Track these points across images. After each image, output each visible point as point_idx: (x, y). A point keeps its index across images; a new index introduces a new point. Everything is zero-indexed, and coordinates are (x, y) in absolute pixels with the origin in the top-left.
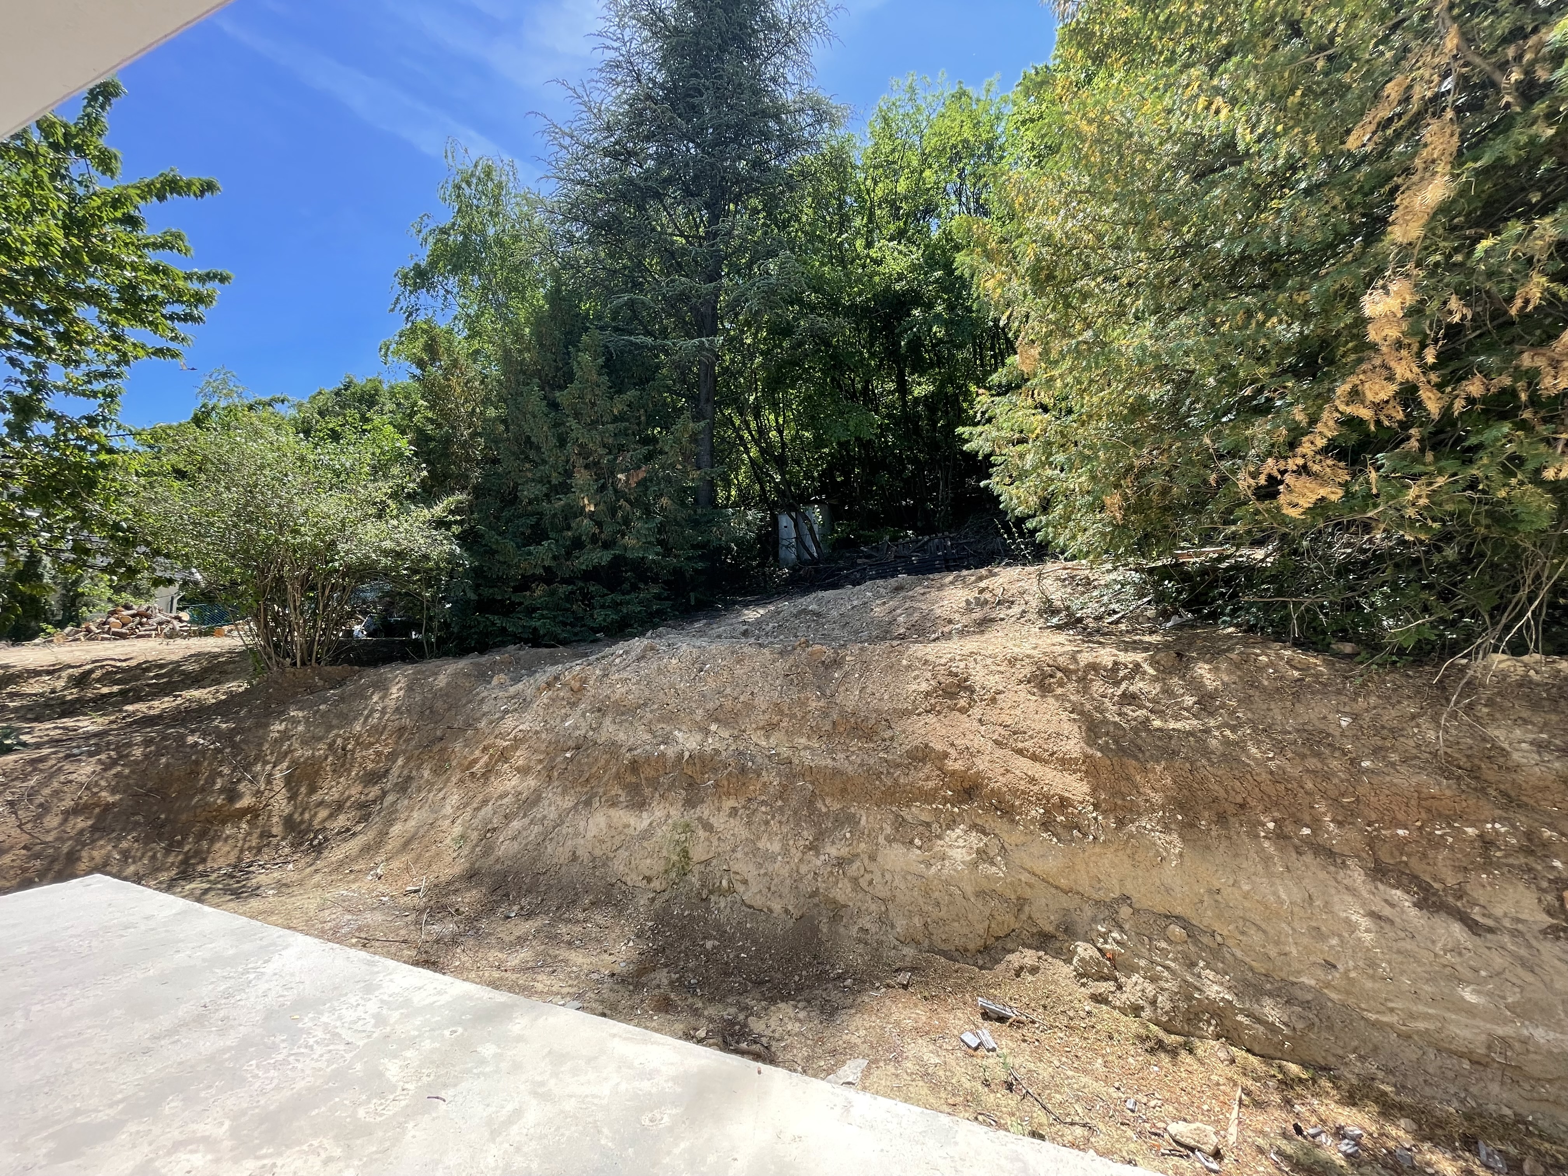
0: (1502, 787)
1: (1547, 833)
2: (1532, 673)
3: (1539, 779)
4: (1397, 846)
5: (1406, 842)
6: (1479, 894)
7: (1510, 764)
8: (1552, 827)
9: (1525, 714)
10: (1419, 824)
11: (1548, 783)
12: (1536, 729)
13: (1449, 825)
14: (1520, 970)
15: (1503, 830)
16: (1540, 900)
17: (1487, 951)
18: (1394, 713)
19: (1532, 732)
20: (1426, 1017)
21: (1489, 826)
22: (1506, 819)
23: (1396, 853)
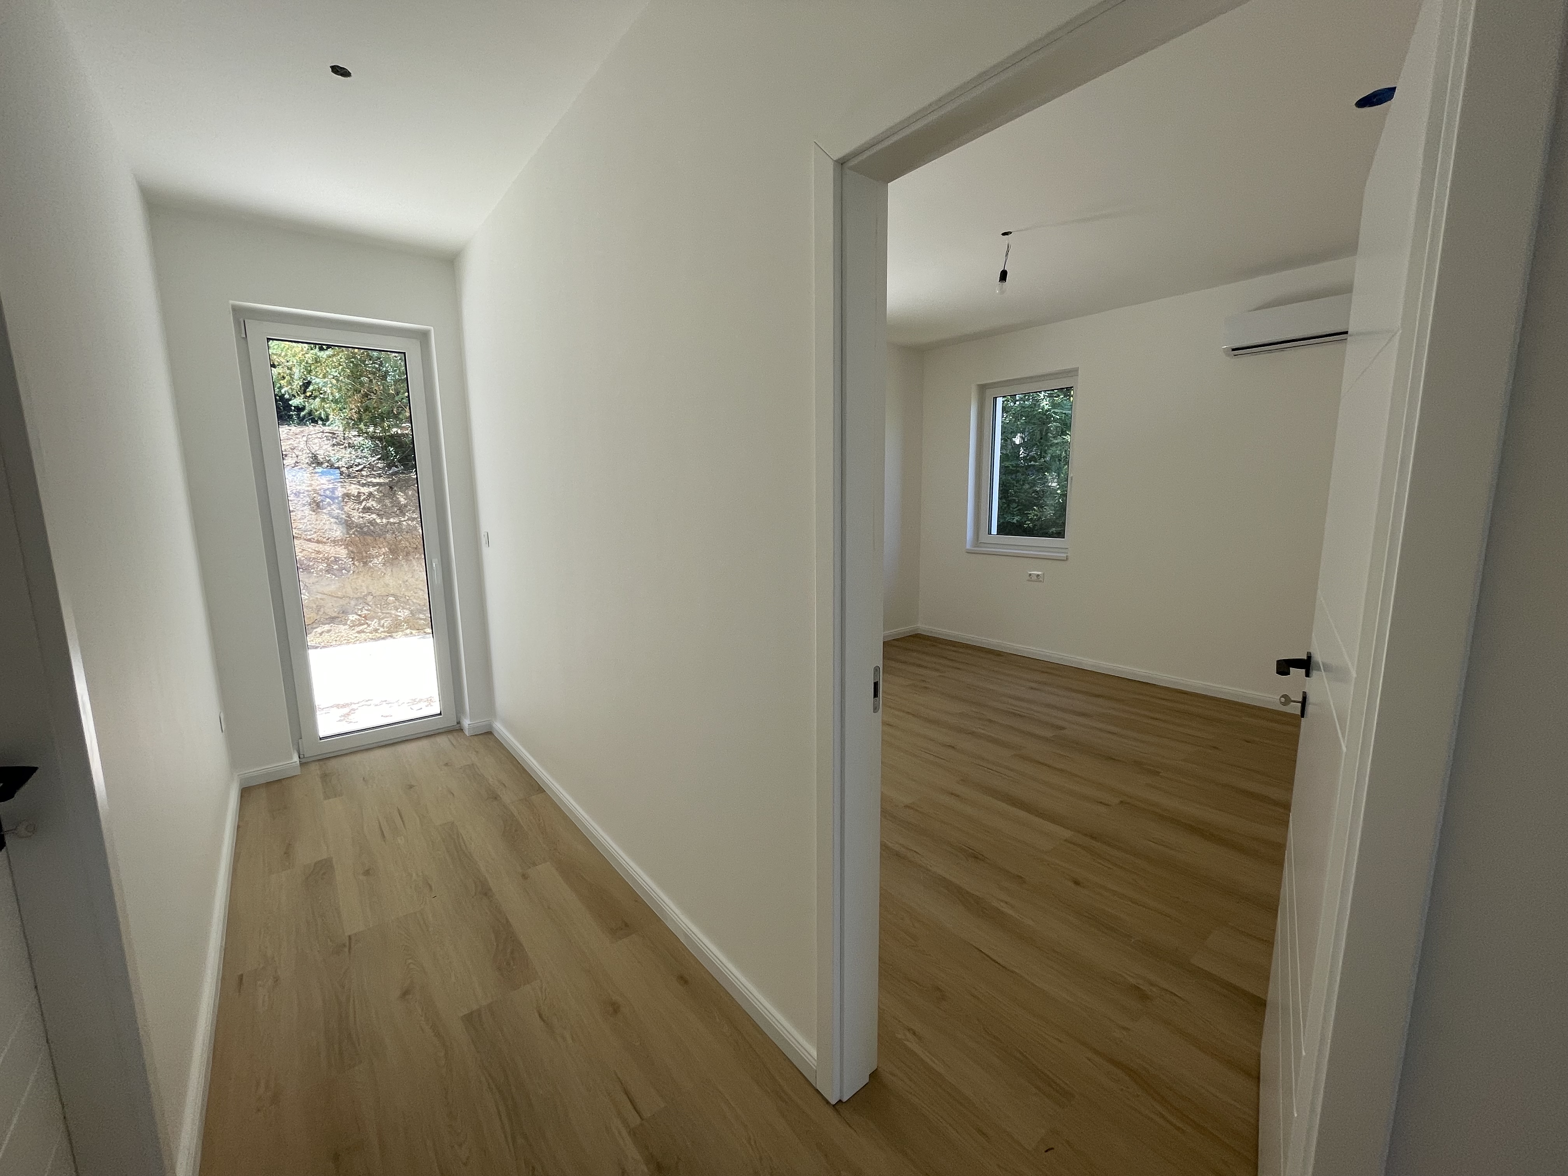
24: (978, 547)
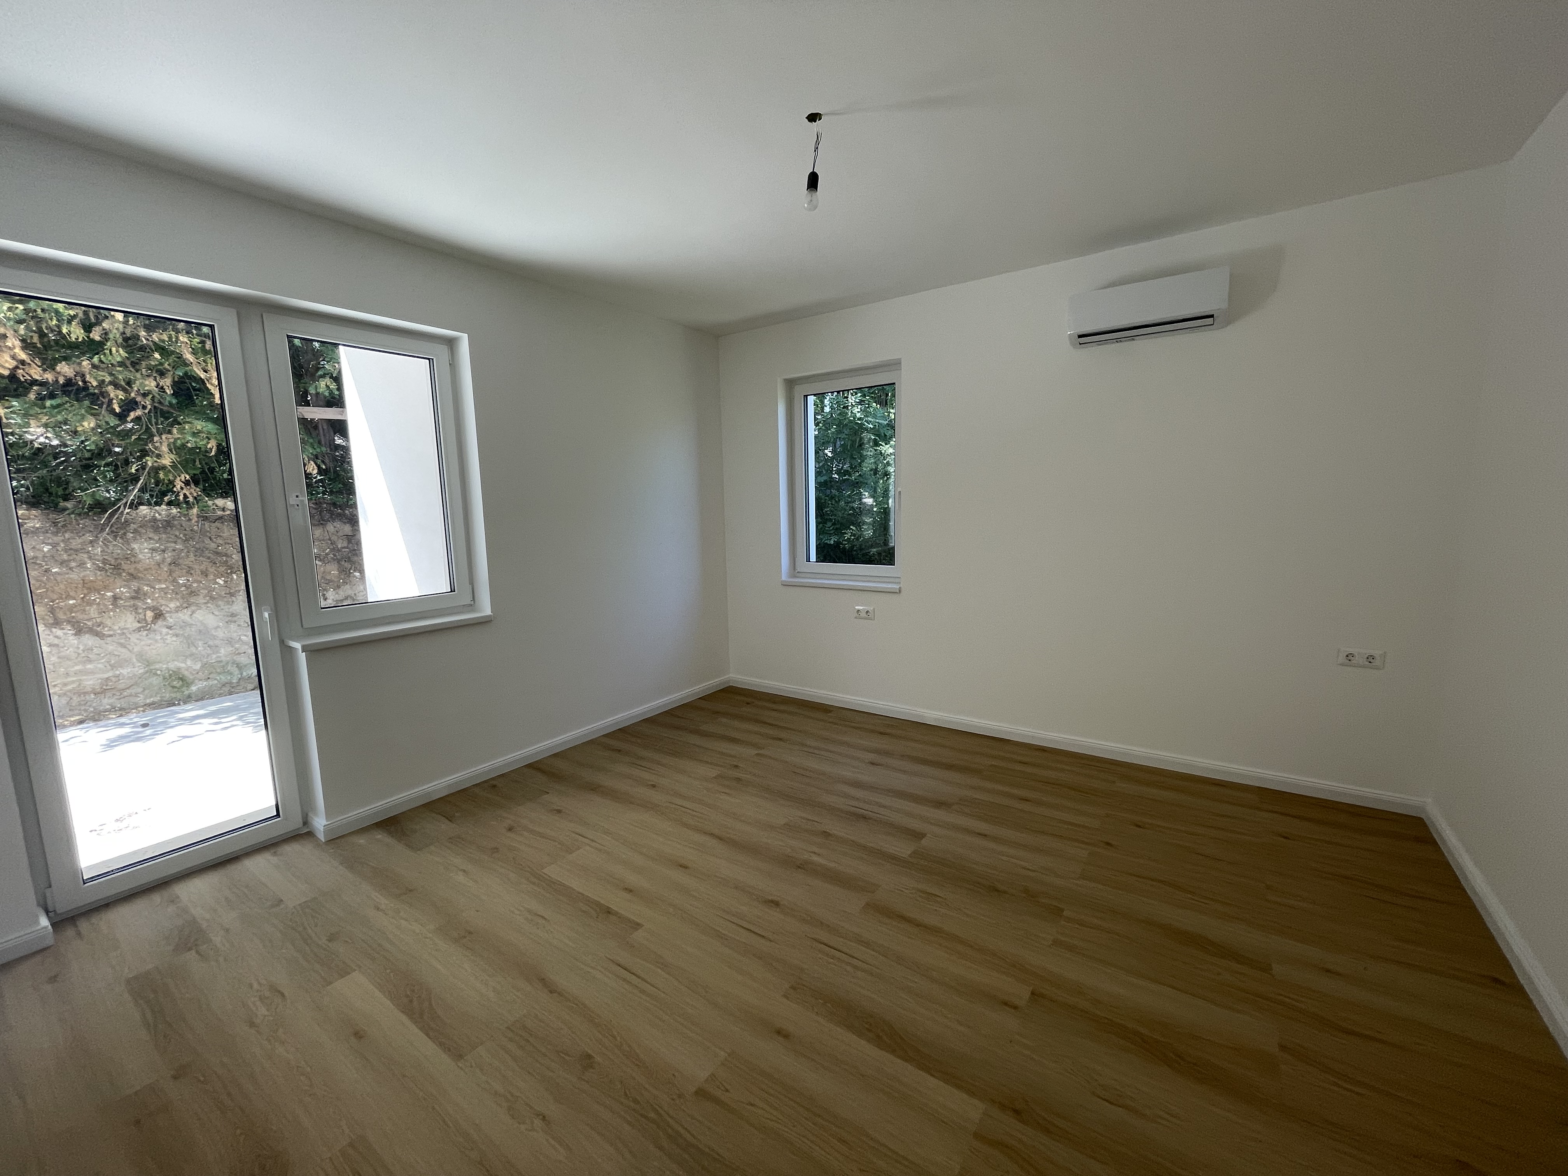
0: (130, 571)
1: (146, 588)
2: (157, 515)
3: (148, 565)
4: (68, 610)
5: (74, 606)
6: (109, 622)
7: (137, 560)
8: (147, 585)
9: (151, 535)
10: (82, 596)
11: (151, 566)
12: (154, 542)
13: (99, 594)
14: (120, 649)
15: (124, 591)
16: (136, 617)
17: (105, 645)
18: (80, 541)
19: (153, 544)
20: (73, 682)
21: (118, 590)
22: (126, 585)
23: (68, 613)
24: (795, 577)
